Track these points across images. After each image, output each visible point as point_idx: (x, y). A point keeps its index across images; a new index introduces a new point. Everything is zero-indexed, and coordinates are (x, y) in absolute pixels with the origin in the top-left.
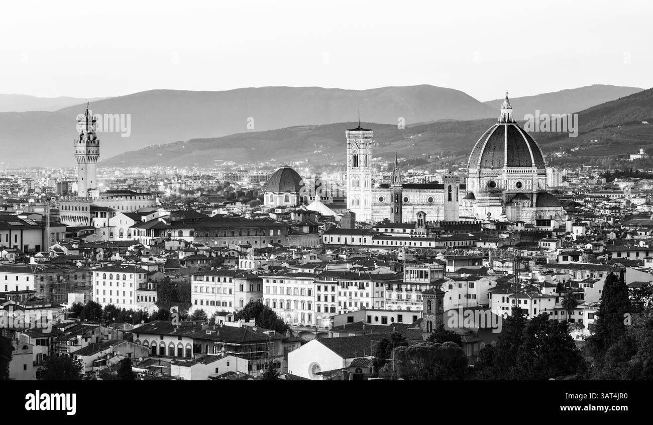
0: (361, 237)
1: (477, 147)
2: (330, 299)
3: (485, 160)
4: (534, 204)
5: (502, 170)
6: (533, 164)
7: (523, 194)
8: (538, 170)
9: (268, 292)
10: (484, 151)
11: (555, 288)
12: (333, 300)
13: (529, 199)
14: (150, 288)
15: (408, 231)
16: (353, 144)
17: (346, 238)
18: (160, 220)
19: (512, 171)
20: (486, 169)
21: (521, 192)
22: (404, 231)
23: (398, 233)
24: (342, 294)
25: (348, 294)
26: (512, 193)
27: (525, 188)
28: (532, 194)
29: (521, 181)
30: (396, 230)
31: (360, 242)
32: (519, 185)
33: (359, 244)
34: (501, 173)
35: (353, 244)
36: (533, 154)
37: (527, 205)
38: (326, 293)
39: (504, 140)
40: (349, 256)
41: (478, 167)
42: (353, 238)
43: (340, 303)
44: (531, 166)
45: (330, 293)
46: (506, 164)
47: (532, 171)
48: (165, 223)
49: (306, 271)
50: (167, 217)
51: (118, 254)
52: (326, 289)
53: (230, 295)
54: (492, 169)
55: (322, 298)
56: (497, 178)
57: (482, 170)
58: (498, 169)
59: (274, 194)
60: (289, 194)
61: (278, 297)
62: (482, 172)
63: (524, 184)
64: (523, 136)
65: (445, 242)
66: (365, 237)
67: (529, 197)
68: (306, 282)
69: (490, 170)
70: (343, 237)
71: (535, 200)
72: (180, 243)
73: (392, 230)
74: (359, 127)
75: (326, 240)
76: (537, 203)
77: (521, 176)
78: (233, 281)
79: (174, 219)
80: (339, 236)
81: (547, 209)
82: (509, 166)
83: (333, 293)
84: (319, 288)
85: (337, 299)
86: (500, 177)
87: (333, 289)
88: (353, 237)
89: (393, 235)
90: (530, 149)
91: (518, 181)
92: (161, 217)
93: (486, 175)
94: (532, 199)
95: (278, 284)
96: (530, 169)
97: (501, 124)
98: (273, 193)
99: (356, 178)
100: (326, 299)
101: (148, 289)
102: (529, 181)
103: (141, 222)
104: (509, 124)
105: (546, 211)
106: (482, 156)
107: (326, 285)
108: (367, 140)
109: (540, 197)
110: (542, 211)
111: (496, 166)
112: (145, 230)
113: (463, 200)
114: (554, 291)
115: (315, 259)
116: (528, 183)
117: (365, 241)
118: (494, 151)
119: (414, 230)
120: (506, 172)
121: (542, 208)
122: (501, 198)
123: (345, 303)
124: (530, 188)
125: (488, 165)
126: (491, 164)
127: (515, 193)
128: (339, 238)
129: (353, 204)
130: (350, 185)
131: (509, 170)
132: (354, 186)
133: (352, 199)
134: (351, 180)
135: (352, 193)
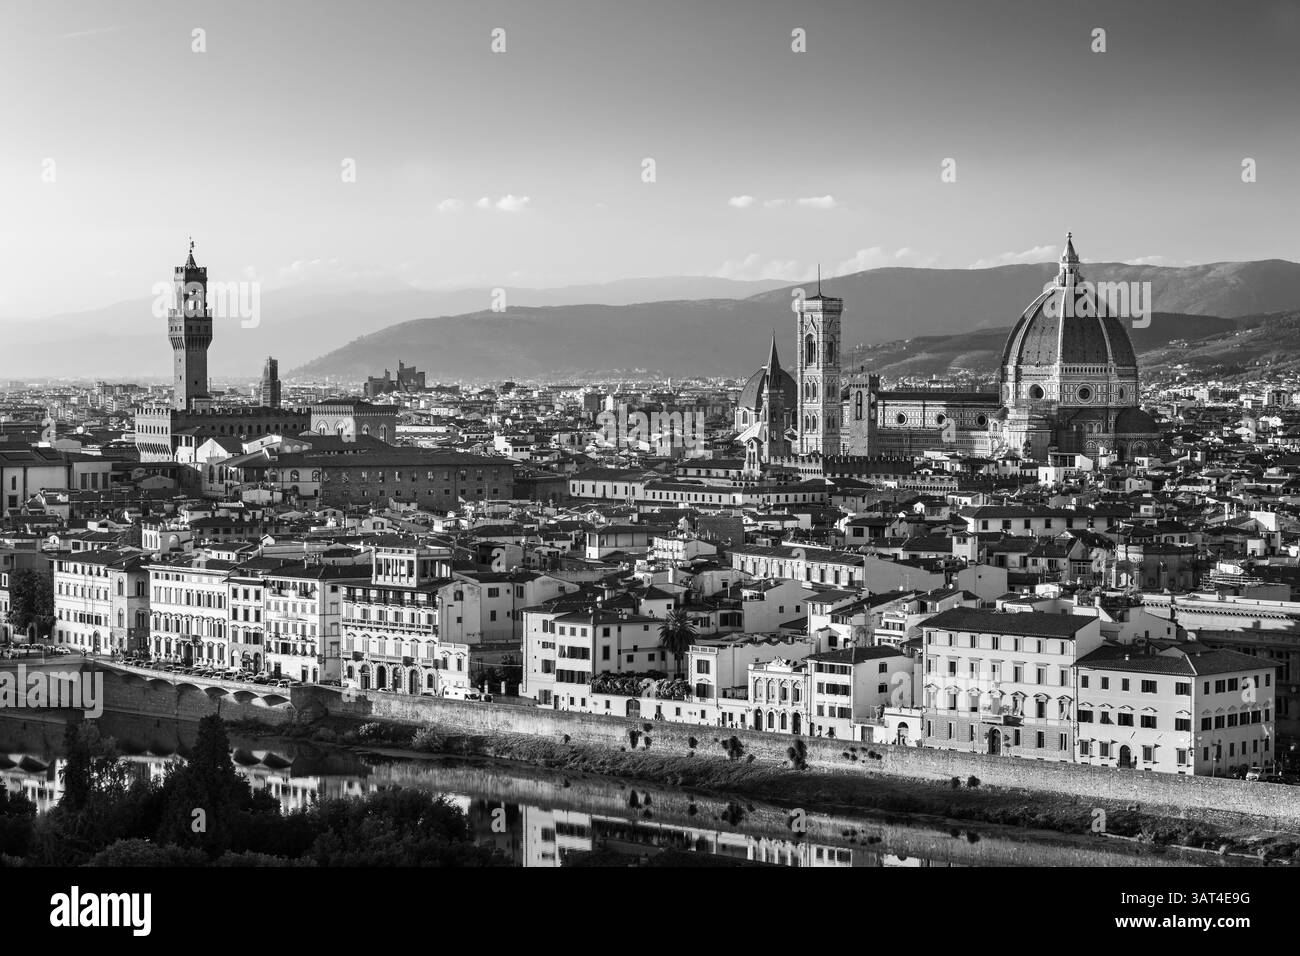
0: (627, 484)
2: (252, 616)
3: (1026, 350)
4: (1111, 428)
5: (1054, 367)
6: (1111, 359)
7: (1090, 409)
8: (1120, 368)
9: (158, 599)
10: (1024, 335)
11: (671, 602)
12: (258, 618)
13: (1101, 418)
15: (733, 473)
16: (808, 323)
17: (604, 487)
18: (264, 450)
19: (1070, 370)
20: (1028, 366)
21: (1088, 406)
22: (727, 473)
24: (273, 606)
25: (281, 607)
26: (1071, 408)
27: (1096, 401)
28: (1107, 409)
29: (1087, 386)
30: (714, 472)
31: (626, 493)
32: (1085, 393)
33: (624, 497)
34: (1051, 373)
35: (616, 497)
36: (1111, 340)
37: (1095, 429)
38: (246, 603)
41: (1015, 362)
42: (615, 487)
43: (268, 625)
44: (1107, 362)
45: (252, 603)
46: (1059, 357)
47: (1108, 370)
48: (268, 456)
49: (224, 556)
50: (274, 447)
53: (106, 602)
54: (1038, 366)
55: (241, 614)
56: (1045, 381)
57: (1021, 366)
58: (1046, 367)
59: (748, 411)
61: (173, 610)
62: (1020, 372)
63: (1093, 393)
66: (633, 485)
67: (1101, 415)
68: (216, 580)
69: (1033, 367)
70: (600, 485)
71: (1112, 421)
72: (272, 494)
73: (709, 472)
75: (574, 491)
76: (1116, 426)
77: (1088, 378)
78: (108, 573)
80: (593, 483)
81: (1131, 435)
82: (1064, 361)
83: (258, 604)
85: (265, 616)
86: (1049, 379)
87: (258, 596)
88: (615, 484)
89: (706, 482)
90: (1104, 330)
91: (1082, 386)
92: (265, 446)
93: (1028, 378)
94: (1107, 419)
95: (173, 583)
96: (1103, 366)
98: (746, 410)
99: (813, 382)
100: (246, 617)
102: (1102, 388)
103: (242, 454)
106: (1022, 344)
107: (246, 587)
108: (831, 316)
109: (1122, 416)
110: (1124, 439)
111: (1045, 361)
112: (238, 469)
114: (669, 606)
116: (1099, 390)
117: (634, 493)
118: (1042, 334)
119: (742, 472)
120: (1059, 370)
121: (1123, 435)
122: (1050, 416)
123: (277, 625)
124: (1105, 400)
125: (1031, 359)
126: (1036, 357)
127: (1076, 408)
128: (594, 487)
129: (808, 426)
130: (803, 393)
131: (1065, 367)
132: (808, 395)
133: (805, 418)
134: (804, 385)
135: (806, 407)
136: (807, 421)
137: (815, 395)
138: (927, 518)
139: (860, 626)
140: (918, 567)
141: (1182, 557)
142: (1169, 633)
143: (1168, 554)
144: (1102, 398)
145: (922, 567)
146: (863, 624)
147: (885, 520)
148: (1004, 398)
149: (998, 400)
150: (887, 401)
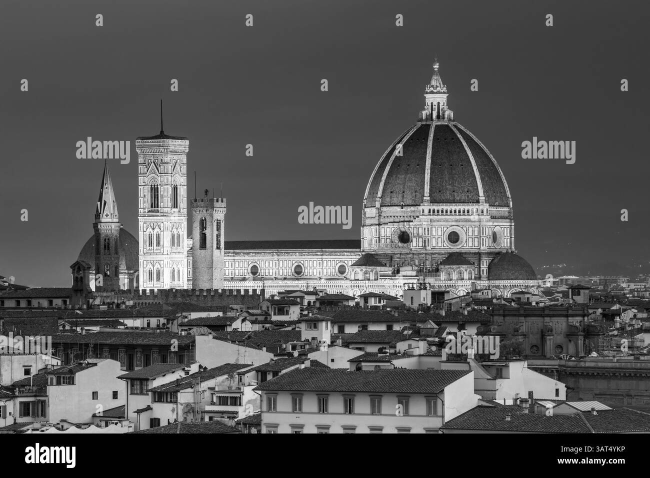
3: (389, 191)
4: (483, 275)
5: (421, 208)
6: (482, 199)
7: (460, 254)
8: (492, 209)
10: (388, 174)
13: (473, 264)
16: (149, 164)
19: (438, 211)
20: (392, 208)
21: (458, 251)
26: (439, 254)
27: (467, 244)
28: (479, 255)
29: (457, 229)
32: (454, 238)
34: (418, 214)
36: (482, 179)
37: (466, 276)
39: (426, 152)
41: (378, 204)
44: (478, 202)
46: (427, 198)
47: (480, 212)
54: (402, 207)
56: (411, 223)
57: (384, 209)
58: (412, 208)
62: (383, 214)
63: (463, 236)
64: (464, 144)
67: (472, 260)
69: (398, 209)
71: (484, 267)
73: (29, 303)
74: (162, 132)
76: (489, 272)
77: (457, 221)
82: (433, 201)
86: (416, 222)
90: (475, 168)
91: (451, 230)
93: (392, 220)
94: (479, 264)
96: (475, 207)
97: (424, 123)
99: (156, 230)
102: (473, 231)
104: (439, 123)
105: (505, 286)
106: (385, 184)
108: (176, 157)
109: (495, 261)
110: (498, 287)
111: (409, 202)
113: (354, 269)
116: (470, 234)
118: (406, 173)
120: (426, 212)
121: (497, 282)
124: (476, 244)
125: (395, 200)
126: (400, 198)
127: (445, 254)
129: (151, 279)
130: (145, 242)
131: (432, 208)
132: (151, 244)
133: (147, 270)
134: (147, 233)
135: (149, 258)
136: (151, 273)
137: (158, 244)
138: (275, 318)
139: (188, 405)
140: (261, 349)
141: (570, 319)
142: (557, 395)
143: (554, 316)
144: (473, 241)
145: (265, 349)
146: (192, 401)
147: (225, 319)
148: (365, 246)
149: (360, 248)
150: (237, 251)
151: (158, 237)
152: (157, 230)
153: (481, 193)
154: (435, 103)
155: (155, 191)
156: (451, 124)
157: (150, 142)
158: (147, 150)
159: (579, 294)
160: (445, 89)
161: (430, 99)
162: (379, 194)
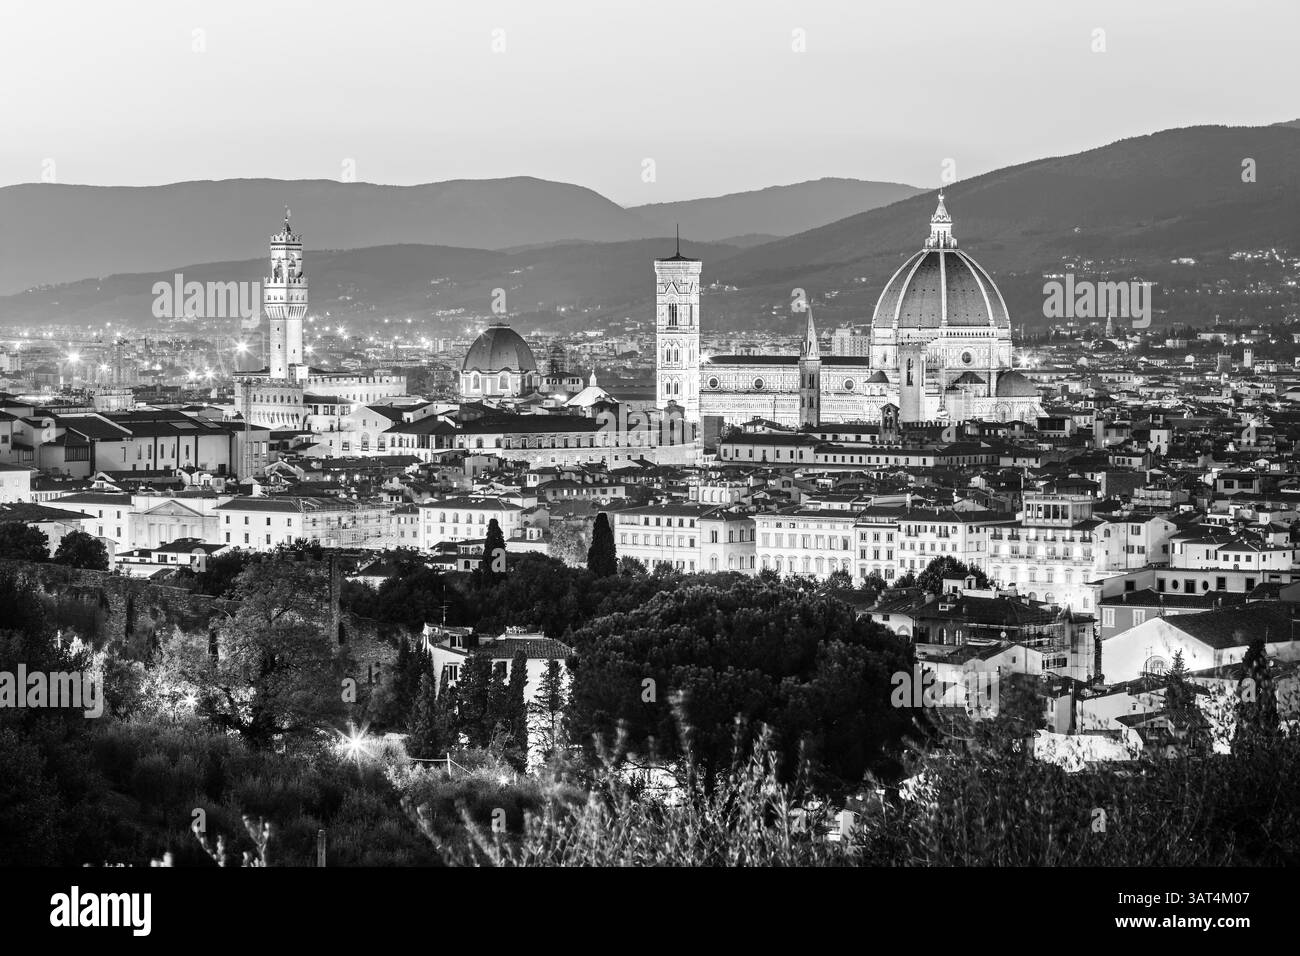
0: (794, 449)
1: (889, 290)
2: (883, 555)
3: (906, 313)
4: (993, 392)
5: (939, 331)
6: (992, 322)
7: (973, 374)
8: (998, 331)
9: (766, 543)
10: (904, 298)
12: (890, 556)
13: (984, 382)
14: (531, 537)
15: (866, 437)
16: (668, 285)
17: (764, 451)
18: (441, 419)
19: (955, 334)
20: (909, 330)
21: (971, 370)
22: (858, 438)
23: (846, 442)
24: (907, 546)
25: (918, 547)
26: (955, 373)
27: (978, 364)
28: (989, 374)
29: (969, 350)
30: (842, 437)
31: (792, 457)
32: (967, 359)
33: (789, 460)
34: (936, 336)
35: (778, 460)
36: (990, 304)
37: (981, 394)
38: (877, 544)
39: (940, 278)
40: (837, 482)
41: (895, 326)
42: (778, 451)
43: (902, 562)
44: (988, 325)
45: (883, 544)
46: (944, 321)
47: (990, 334)
48: (453, 424)
49: (836, 506)
50: (453, 414)
51: (396, 480)
52: (877, 537)
53: (692, 549)
54: (920, 329)
55: (870, 554)
57: (902, 330)
58: (930, 330)
59: (480, 375)
60: (508, 374)
61: (786, 553)
62: (900, 335)
63: (975, 357)
64: (973, 271)
65: (949, 458)
67: (983, 379)
68: (839, 526)
69: (916, 330)
70: (758, 451)
71: (994, 385)
72: (489, 460)
73: (836, 437)
74: (678, 254)
76: (997, 390)
77: (971, 343)
78: (697, 524)
79: (465, 417)
80: (750, 447)
81: (1015, 399)
82: (950, 325)
83: (890, 545)
84: (863, 537)
85: (898, 554)
86: (934, 343)
87: (890, 537)
88: (777, 448)
90: (984, 293)
91: (964, 351)
92: (443, 414)
94: (989, 383)
95: (785, 531)
96: (985, 330)
97: (932, 250)
98: (477, 373)
99: (674, 347)
100: (877, 555)
101: (528, 539)
102: (984, 352)
103: (403, 422)
104: (947, 251)
105: (1013, 403)
106: (901, 307)
107: (877, 530)
108: (692, 277)
109: (1003, 379)
110: (1007, 404)
111: (927, 325)
112: (415, 436)
113: (866, 385)
115: (790, 486)
116: (981, 354)
117: (801, 456)
118: (923, 297)
119: (877, 436)
120: (945, 334)
121: (1006, 399)
122: (937, 380)
123: (912, 562)
124: (986, 364)
125: (912, 323)
126: (918, 321)
127: (960, 373)
128: (751, 451)
129: (668, 392)
130: (663, 357)
131: (949, 331)
132: (669, 359)
133: (665, 383)
134: (665, 349)
135: (666, 372)
136: (668, 386)
137: (676, 360)
144: (984, 361)
148: (876, 362)
149: (868, 364)
150: (741, 365)
151: (677, 352)
152: (676, 346)
153: (991, 317)
154: (942, 232)
155: (673, 309)
156: (957, 252)
157: (670, 264)
158: (666, 271)
159: (1158, 419)
160: (950, 220)
161: (935, 228)
162: (896, 317)
